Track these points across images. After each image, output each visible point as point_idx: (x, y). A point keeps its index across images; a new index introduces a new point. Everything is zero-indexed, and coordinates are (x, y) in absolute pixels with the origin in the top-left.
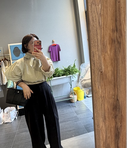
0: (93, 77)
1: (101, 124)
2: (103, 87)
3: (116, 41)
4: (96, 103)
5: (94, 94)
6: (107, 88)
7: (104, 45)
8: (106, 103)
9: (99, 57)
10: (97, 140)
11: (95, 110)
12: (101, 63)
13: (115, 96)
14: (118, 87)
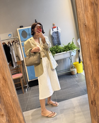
0: (80, 29)
1: (88, 62)
2: (88, 36)
3: (94, 3)
4: (83, 47)
5: (81, 41)
6: (90, 37)
7: (86, 7)
8: (90, 47)
9: (83, 15)
10: (86, 74)
11: (83, 52)
12: (85, 19)
13: (96, 42)
14: (98, 36)
